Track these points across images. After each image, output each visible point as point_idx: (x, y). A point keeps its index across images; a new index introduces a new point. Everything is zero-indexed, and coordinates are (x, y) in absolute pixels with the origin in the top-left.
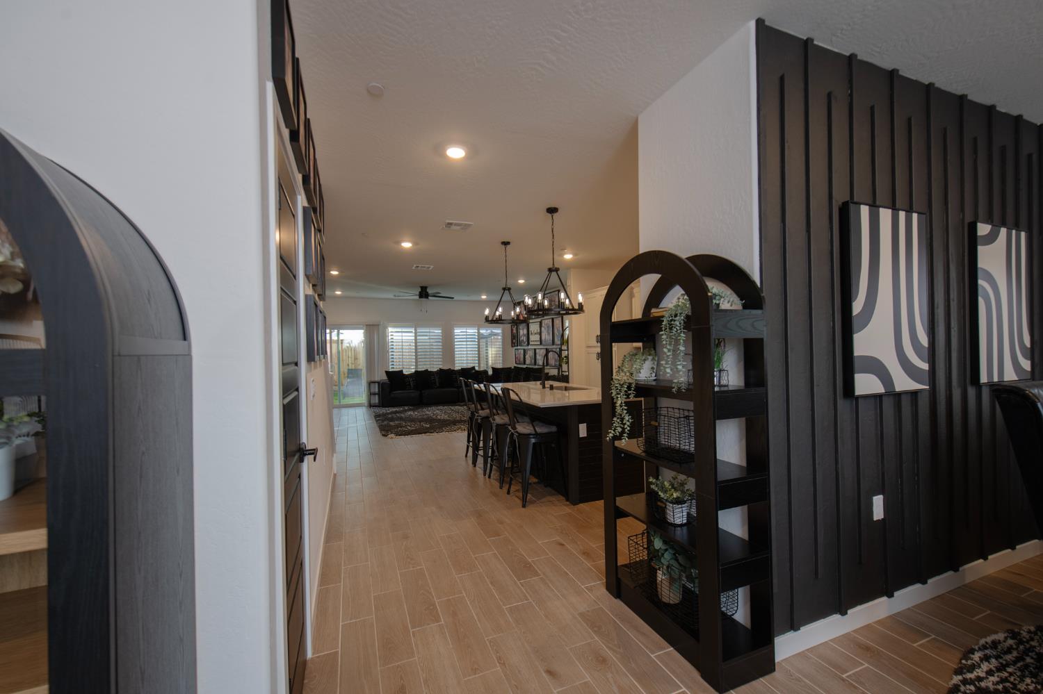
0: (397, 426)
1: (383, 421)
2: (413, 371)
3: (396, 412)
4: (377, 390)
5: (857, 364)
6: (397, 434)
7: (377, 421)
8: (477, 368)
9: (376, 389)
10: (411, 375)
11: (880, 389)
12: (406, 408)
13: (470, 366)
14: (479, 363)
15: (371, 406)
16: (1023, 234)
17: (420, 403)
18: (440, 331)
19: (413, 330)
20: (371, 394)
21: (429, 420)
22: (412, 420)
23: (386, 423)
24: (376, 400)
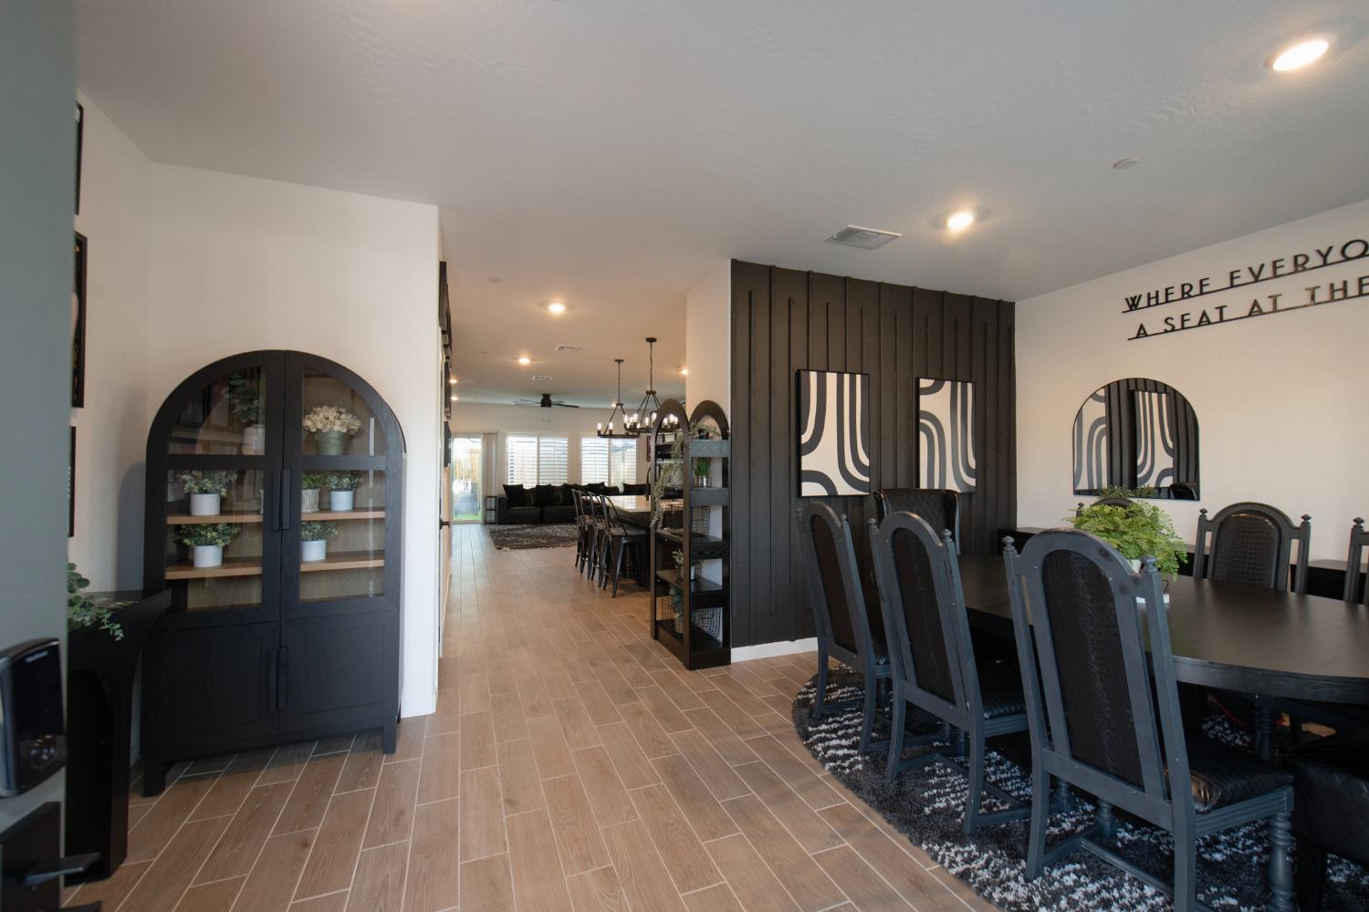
0: (513, 541)
1: (498, 537)
2: (534, 485)
3: (513, 529)
4: (493, 506)
5: (803, 476)
6: (512, 548)
7: (492, 536)
8: (606, 485)
9: (493, 504)
10: (532, 490)
11: (824, 493)
12: (525, 526)
13: (598, 481)
14: (609, 479)
15: (486, 523)
16: (970, 386)
17: (540, 520)
18: (566, 442)
19: (535, 439)
20: (487, 510)
21: (548, 537)
22: (529, 536)
23: (501, 538)
24: (492, 516)
